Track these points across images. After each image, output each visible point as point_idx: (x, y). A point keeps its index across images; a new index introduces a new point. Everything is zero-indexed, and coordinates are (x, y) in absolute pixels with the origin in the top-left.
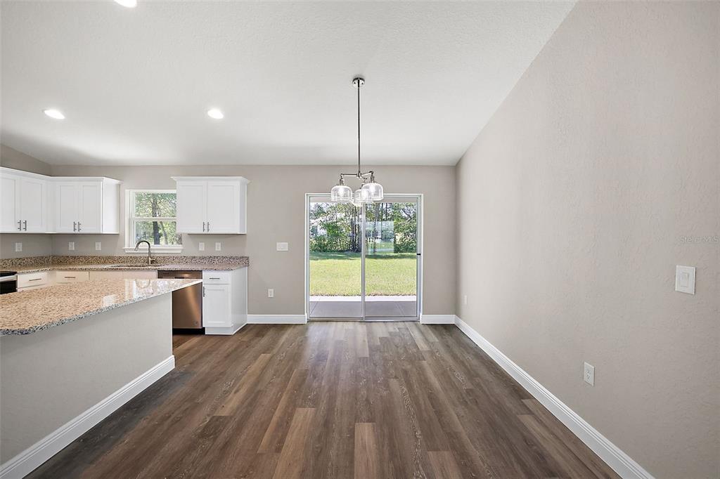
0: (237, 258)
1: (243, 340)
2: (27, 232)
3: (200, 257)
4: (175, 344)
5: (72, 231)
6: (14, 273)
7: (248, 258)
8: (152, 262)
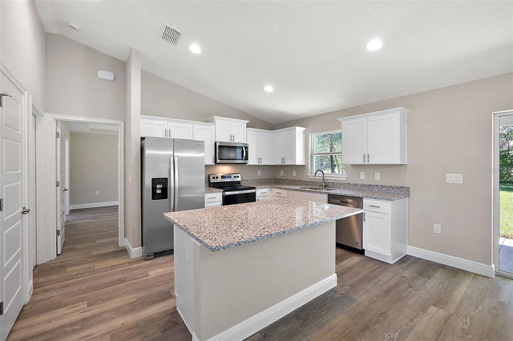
0: (397, 188)
1: (404, 275)
2: (262, 164)
3: (361, 185)
4: (339, 259)
5: (281, 164)
6: (254, 188)
7: (408, 189)
8: (325, 186)
